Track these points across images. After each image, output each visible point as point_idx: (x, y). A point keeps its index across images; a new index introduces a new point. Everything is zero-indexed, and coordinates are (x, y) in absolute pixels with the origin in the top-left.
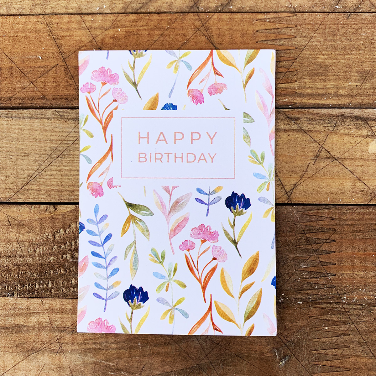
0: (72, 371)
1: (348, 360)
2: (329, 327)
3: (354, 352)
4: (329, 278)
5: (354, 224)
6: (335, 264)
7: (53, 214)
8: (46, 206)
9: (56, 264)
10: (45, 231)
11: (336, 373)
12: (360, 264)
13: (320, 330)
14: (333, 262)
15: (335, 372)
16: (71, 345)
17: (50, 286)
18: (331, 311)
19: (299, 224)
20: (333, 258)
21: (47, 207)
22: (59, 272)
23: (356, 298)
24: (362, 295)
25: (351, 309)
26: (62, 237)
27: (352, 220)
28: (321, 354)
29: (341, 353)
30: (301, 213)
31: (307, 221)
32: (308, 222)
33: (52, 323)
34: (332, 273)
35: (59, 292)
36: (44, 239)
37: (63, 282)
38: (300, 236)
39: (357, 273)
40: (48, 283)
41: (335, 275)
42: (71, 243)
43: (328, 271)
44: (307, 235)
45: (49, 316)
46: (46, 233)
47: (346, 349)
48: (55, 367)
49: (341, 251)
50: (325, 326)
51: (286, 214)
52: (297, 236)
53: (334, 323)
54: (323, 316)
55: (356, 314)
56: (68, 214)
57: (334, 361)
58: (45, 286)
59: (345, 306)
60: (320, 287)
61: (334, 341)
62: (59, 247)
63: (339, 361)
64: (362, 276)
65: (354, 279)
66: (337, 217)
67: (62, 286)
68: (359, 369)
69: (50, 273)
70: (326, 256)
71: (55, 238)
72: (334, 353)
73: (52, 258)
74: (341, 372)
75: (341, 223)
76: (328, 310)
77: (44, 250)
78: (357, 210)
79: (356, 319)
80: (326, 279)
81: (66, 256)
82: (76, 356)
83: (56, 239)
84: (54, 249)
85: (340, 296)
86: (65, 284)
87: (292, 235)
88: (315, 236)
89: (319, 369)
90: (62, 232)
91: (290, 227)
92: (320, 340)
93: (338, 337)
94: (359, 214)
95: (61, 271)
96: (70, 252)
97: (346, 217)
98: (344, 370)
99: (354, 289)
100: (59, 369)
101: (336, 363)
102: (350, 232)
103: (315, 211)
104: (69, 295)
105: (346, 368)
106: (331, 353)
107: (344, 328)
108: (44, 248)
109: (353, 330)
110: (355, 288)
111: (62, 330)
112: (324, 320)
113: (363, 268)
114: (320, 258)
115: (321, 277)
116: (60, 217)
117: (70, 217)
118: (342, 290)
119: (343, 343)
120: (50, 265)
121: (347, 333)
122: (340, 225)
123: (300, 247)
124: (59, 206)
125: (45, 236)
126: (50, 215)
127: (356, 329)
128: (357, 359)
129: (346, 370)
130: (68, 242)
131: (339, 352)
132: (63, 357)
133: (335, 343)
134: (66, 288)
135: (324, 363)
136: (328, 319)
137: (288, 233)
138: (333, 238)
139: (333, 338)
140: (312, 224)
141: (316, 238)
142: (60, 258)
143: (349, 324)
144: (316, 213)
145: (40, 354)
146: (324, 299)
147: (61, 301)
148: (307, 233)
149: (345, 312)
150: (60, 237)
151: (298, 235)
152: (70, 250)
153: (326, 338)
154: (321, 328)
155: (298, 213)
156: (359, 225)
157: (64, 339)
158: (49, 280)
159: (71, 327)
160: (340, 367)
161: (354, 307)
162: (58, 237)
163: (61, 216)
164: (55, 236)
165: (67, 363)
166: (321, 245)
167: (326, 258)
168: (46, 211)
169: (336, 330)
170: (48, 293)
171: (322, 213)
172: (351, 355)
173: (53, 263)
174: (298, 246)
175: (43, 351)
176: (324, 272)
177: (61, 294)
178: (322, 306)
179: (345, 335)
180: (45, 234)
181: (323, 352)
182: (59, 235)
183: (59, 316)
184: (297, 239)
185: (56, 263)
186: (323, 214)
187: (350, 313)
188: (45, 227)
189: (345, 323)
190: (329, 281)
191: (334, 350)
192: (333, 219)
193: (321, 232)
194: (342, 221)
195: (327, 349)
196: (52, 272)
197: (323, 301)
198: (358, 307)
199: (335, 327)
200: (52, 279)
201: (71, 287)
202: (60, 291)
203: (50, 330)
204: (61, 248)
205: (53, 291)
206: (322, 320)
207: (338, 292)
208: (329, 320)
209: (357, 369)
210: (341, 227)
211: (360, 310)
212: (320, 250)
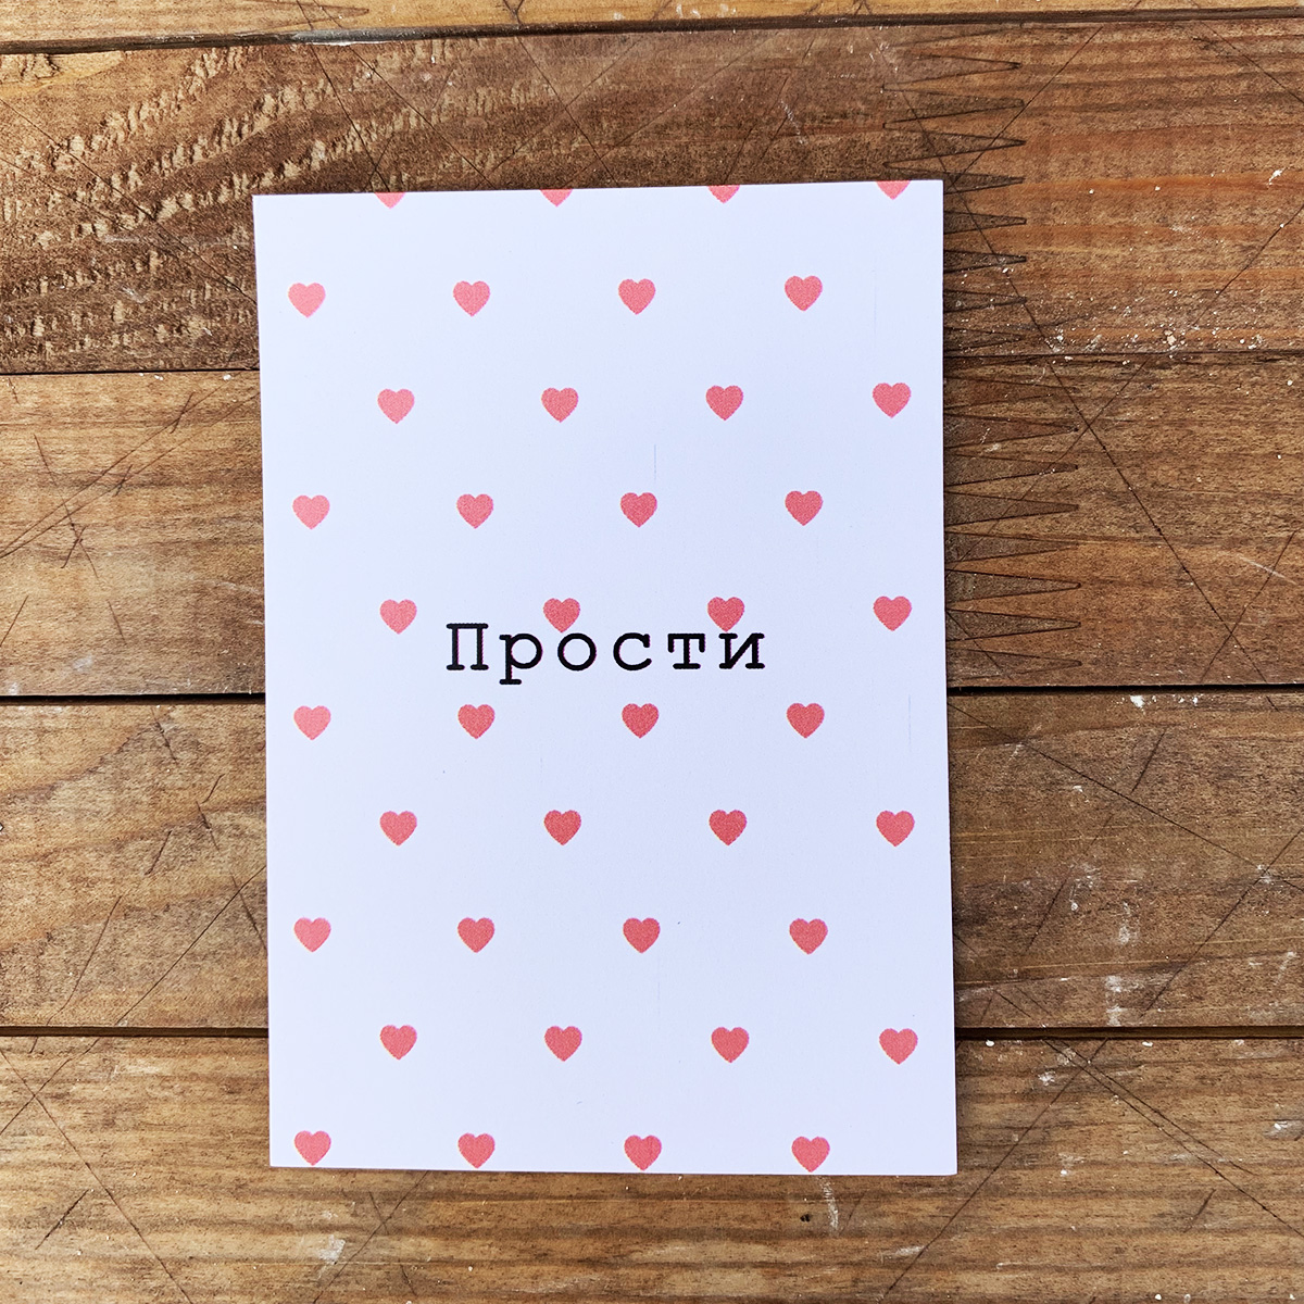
0: (119, 618)
1: (1071, 553)
2: (1006, 444)
3: (1094, 525)
4: (1005, 271)
5: (1089, 84)
6: (1025, 223)
7: (48, 83)
8: (22, 57)
9: (59, 257)
10: (19, 146)
11: (1029, 597)
12: (1113, 221)
13: (975, 453)
14: (1015, 213)
15: (1027, 593)
16: (113, 530)
17: (39, 331)
18: (1014, 389)
19: (896, 87)
20: (1017, 201)
21: (25, 63)
22: (70, 284)
23: (1099, 336)
24: (1118, 327)
25: (1083, 378)
26: (77, 164)
27: (1080, 68)
28: (976, 534)
29: (1047, 530)
30: (904, 49)
31: (925, 76)
32: (927, 79)
33: (48, 461)
34: (1012, 252)
35: (71, 351)
36: (18, 172)
37: (85, 315)
38: (900, 130)
39: (1099, 251)
40: (33, 324)
41: (1024, 260)
42: (108, 182)
43: (999, 247)
44: (924, 123)
45: (38, 435)
46: (22, 150)
47: (1066, 515)
48: (61, 606)
49: (1043, 176)
50: (990, 441)
51: (853, 55)
52: (891, 130)
53: (1022, 428)
54: (982, 407)
55: (1100, 394)
56: (98, 84)
57: (1022, 557)
58: (22, 331)
59: (1060, 370)
60: (971, 304)
61: (1024, 490)
62: (69, 196)
63: (1041, 557)
64: (1119, 261)
65: (1089, 272)
66: (1027, 59)
67: (79, 329)
68: (1111, 582)
69: (39, 288)
70: (992, 194)
71: (54, 167)
72: (1022, 532)
73: (45, 237)
74: (1048, 595)
75: (1042, 79)
76: (1003, 386)
77: (19, 209)
78: (1098, 35)
79: (1101, 413)
80: (993, 276)
81: (94, 228)
82: (133, 568)
83: (59, 169)
84: (51, 206)
85: (1041, 332)
86: (92, 322)
87: (872, 128)
88: (955, 127)
89: (971, 587)
90: (78, 144)
91: (865, 101)
92: (974, 489)
93: (1036, 478)
94: (1104, 48)
95: (75, 281)
96: (107, 213)
97: (1059, 59)
98: (1059, 586)
99: (1092, 307)
100: (74, 614)
101: (1030, 564)
102: (1073, 109)
103: (953, 43)
104: (105, 359)
105: (1065, 582)
106: (1011, 532)
107: (1058, 446)
108: (18, 202)
109: (1088, 451)
110: (1096, 302)
111: (82, 482)
112: (986, 418)
113: (1122, 234)
114: (970, 202)
115: (975, 268)
116: (71, 95)
117: (102, 92)
118: (1047, 310)
119: (1054, 494)
120: (38, 262)
121: (1069, 459)
122: (1041, 87)
123: (901, 165)
124: (65, 57)
125: (19, 163)
126: (36, 90)
127: (1099, 448)
128: (1105, 549)
129: (1067, 585)
130: (98, 180)
131: (1041, 526)
132: (87, 575)
133: (1026, 498)
134: (94, 336)
135: (989, 566)
136: (1000, 415)
137: (860, 122)
138: (1014, 131)
139: (1020, 480)
140: (943, 85)
141: (956, 135)
142: (73, 234)
143: (1076, 430)
144: (953, 48)
145: (8, 564)
146: (984, 344)
147: (76, 384)
148: (923, 118)
149: (1062, 392)
150: (73, 162)
151: (893, 126)
152: (107, 205)
153: (994, 482)
154: (978, 448)
155: (894, 50)
156: (1106, 85)
157: (90, 511)
158: (34, 312)
159: (113, 471)
160: (1042, 579)
161: (1093, 371)
162: (66, 162)
163: (75, 92)
164: (54, 160)
165: (104, 593)
166: (974, 156)
167: (992, 202)
168: (22, 75)
169: (1028, 453)
170: (34, 357)
171: (976, 47)
172: (1084, 537)
173: (48, 252)
174: (893, 165)
175: (20, 555)
176: (985, 249)
177: (78, 357)
178: (979, 372)
179: (1062, 468)
180: (19, 153)
181: (984, 528)
182: (67, 157)
183: (71, 433)
184: (892, 139)
185: (59, 253)
186: (979, 49)
187: (1079, 391)
188: (18, 132)
189: (1060, 426)
190: (1005, 281)
191: (1021, 521)
192: (1015, 66)
193: (973, 112)
194: (1045, 73)
195: (998, 519)
196: (44, 284)
197: (981, 351)
198: (1108, 371)
199: (1024, 441)
200: (48, 310)
201: (109, 331)
202: (74, 348)
203: (42, 485)
204: (75, 200)
205: (49, 350)
206: (980, 418)
207: (1033, 320)
208: (1005, 419)
209: (1104, 582)
210: (1042, 93)
211: (1116, 381)
212: (971, 175)
